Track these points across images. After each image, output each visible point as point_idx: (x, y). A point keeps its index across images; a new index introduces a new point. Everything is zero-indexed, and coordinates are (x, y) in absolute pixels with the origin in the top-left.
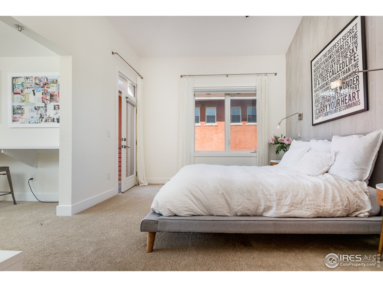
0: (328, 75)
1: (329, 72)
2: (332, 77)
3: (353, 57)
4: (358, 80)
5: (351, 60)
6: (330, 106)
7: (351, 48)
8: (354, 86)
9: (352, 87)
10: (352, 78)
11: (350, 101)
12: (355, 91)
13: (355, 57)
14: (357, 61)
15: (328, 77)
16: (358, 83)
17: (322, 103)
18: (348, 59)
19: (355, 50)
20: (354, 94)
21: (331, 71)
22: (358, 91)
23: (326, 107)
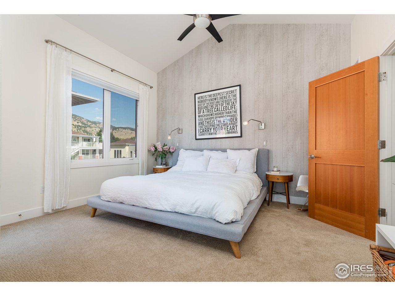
0: (213, 109)
1: (214, 108)
2: (216, 112)
3: (233, 107)
4: (237, 120)
5: (232, 108)
6: (214, 129)
7: (232, 101)
8: (234, 122)
9: (232, 122)
10: (233, 118)
11: (231, 130)
12: (235, 126)
13: (235, 107)
14: (236, 110)
15: (213, 111)
16: (236, 121)
17: (207, 126)
18: (230, 106)
19: (235, 103)
20: (233, 127)
21: (216, 108)
22: (236, 126)
23: (211, 130)
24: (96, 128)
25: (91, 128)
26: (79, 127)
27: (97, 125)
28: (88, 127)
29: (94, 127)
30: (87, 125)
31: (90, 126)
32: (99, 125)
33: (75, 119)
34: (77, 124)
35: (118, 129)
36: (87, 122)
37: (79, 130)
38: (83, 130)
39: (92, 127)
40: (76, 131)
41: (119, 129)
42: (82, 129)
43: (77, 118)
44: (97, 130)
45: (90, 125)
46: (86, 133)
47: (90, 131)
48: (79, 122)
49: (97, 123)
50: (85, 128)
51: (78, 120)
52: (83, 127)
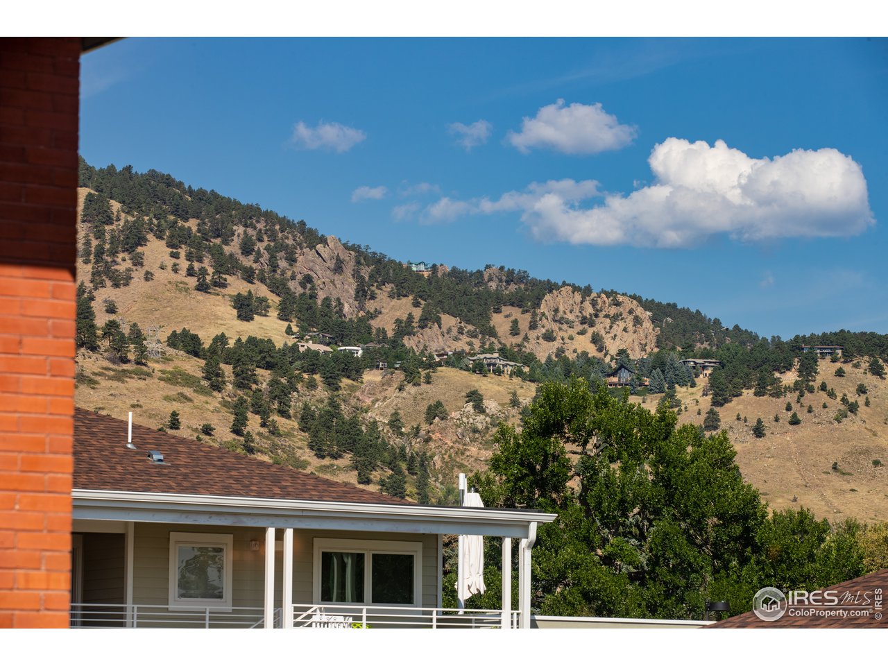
24: (479, 369)
25: (411, 377)
26: (264, 375)
27: (500, 322)
28: (371, 361)
29: (456, 360)
30: (360, 331)
31: (395, 343)
32: (524, 320)
33: (207, 264)
34: (237, 330)
35: (790, 378)
36: (363, 293)
37: (254, 423)
38: (306, 420)
39: (432, 365)
40: (223, 433)
41: (808, 370)
42: (296, 403)
43: (233, 248)
44: (491, 405)
45: (404, 328)
46: (347, 460)
47: (395, 423)
48: (262, 290)
49: (498, 302)
50: (331, 383)
51: (249, 276)
52: (313, 363)
